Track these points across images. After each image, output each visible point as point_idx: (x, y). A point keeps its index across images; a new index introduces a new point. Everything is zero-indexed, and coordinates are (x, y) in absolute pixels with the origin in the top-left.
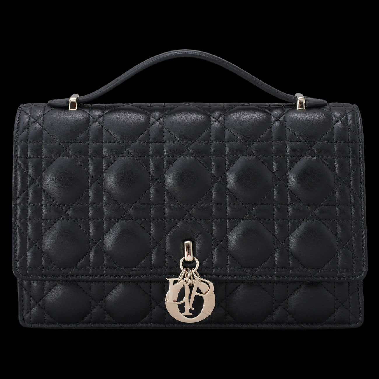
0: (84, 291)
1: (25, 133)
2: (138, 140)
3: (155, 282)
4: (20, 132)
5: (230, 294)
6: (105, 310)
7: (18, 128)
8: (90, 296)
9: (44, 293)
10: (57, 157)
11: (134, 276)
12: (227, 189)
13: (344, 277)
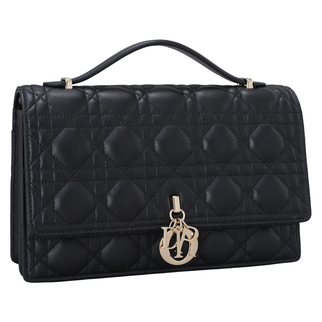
0: (83, 245)
1: (33, 107)
2: (130, 112)
3: (143, 234)
4: (28, 107)
5: (204, 240)
6: (100, 262)
7: (25, 104)
8: (88, 250)
9: (47, 250)
10: (64, 128)
11: (132, 228)
12: (204, 151)
13: (295, 219)
